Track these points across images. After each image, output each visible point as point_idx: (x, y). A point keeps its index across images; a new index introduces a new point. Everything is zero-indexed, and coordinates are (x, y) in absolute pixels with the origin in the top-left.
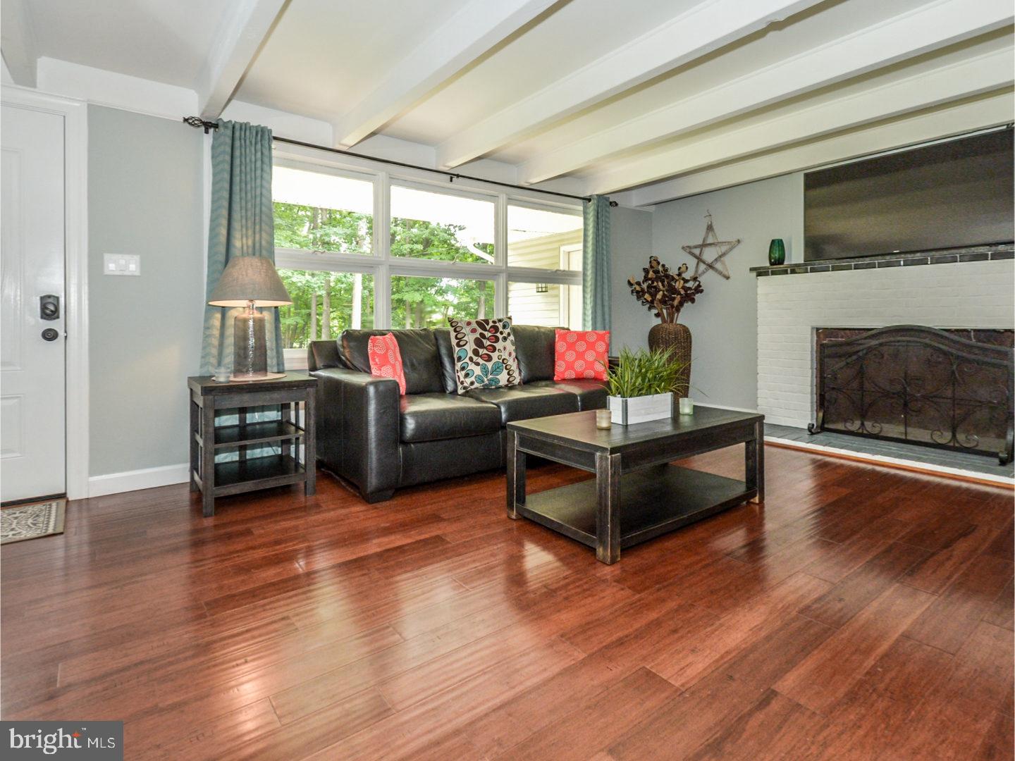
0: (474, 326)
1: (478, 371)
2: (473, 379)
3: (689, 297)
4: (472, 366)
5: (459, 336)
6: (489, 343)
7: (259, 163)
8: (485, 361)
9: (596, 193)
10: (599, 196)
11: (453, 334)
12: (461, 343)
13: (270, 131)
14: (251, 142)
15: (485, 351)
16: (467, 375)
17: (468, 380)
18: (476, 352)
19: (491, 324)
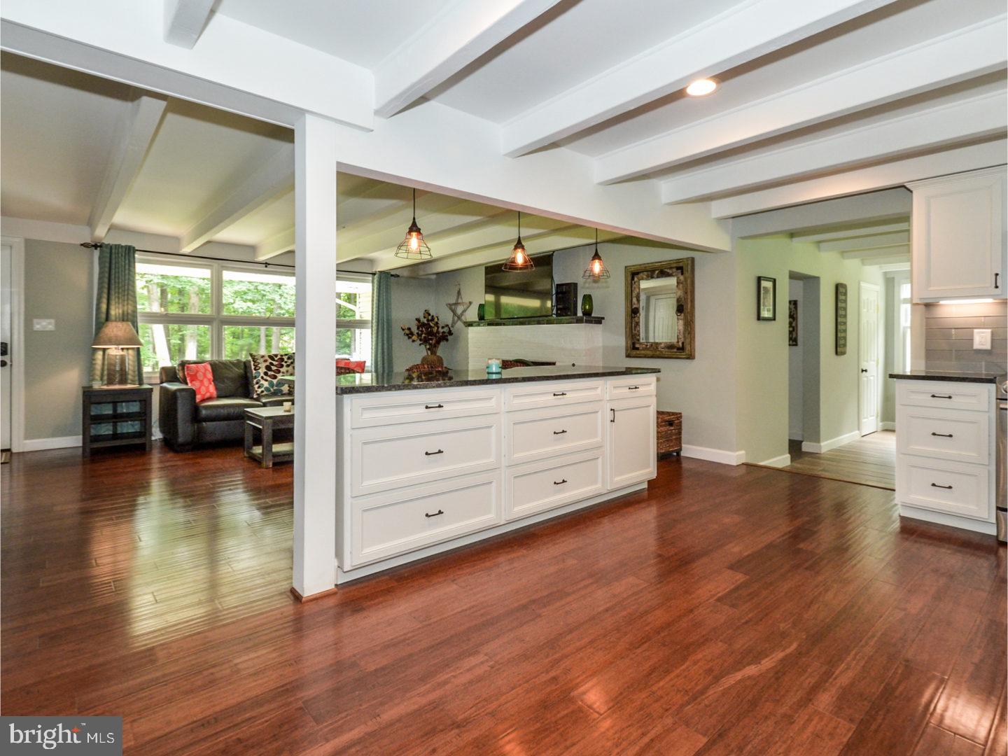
0: (267, 358)
1: (266, 384)
2: (263, 389)
3: (444, 338)
4: (262, 382)
5: (256, 364)
6: (276, 368)
7: (127, 267)
8: (272, 379)
9: (379, 270)
10: (381, 272)
11: (252, 363)
12: (257, 368)
13: (134, 248)
14: (122, 255)
15: (273, 373)
16: (259, 387)
17: (260, 390)
18: (266, 374)
19: (279, 357)
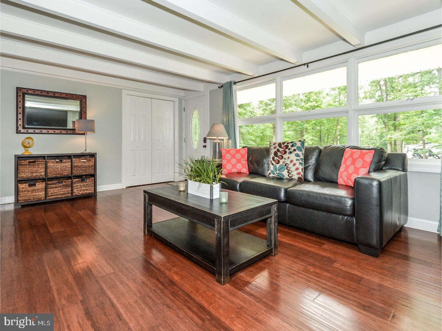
8: (276, 163)
